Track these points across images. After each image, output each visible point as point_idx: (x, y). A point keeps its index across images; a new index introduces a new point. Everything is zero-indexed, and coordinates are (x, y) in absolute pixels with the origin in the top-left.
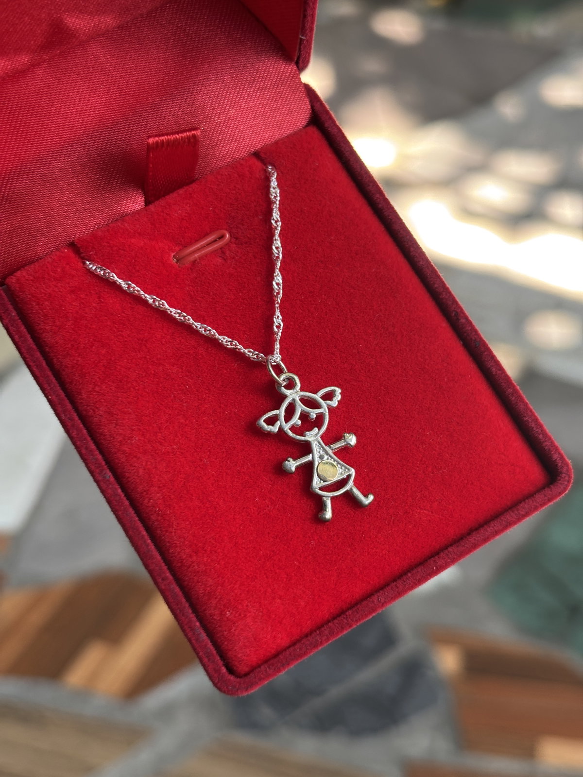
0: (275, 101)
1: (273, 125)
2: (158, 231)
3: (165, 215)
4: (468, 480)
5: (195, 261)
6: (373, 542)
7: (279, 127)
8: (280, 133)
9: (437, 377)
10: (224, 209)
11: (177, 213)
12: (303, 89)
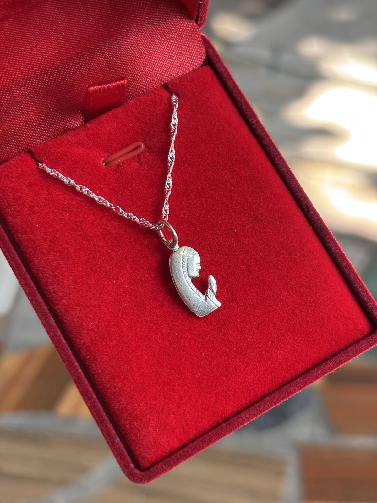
0: (180, 48)
1: (178, 66)
2: (92, 142)
3: (98, 130)
4: (313, 329)
5: (119, 164)
6: (242, 373)
7: (183, 66)
8: (183, 71)
9: (292, 252)
10: (141, 127)
11: (107, 129)
12: (201, 40)
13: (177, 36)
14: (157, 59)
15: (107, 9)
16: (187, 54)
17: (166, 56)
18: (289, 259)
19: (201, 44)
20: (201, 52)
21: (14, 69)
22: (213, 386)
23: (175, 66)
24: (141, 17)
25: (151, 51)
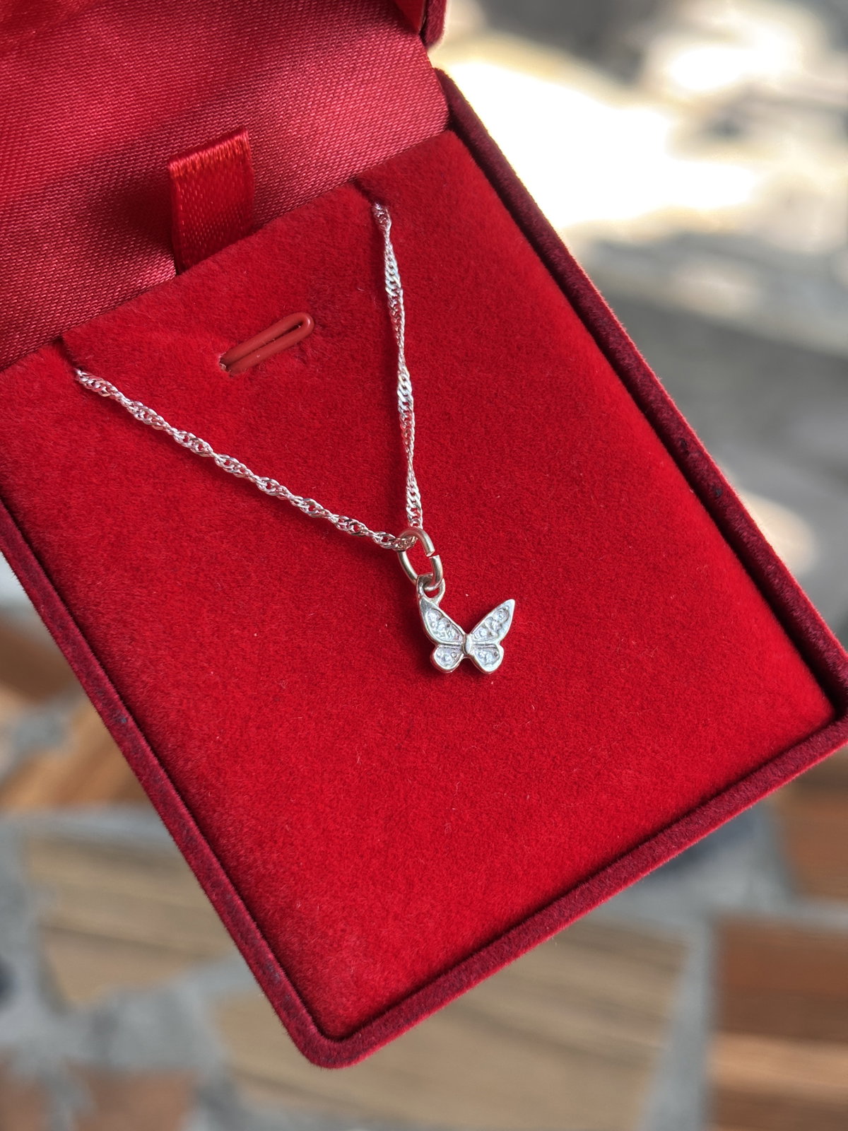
0: (389, 101)
5: (257, 365)
9: (649, 550)
10: (303, 278)
12: (435, 80)
13: (382, 74)
14: (339, 129)
15: (224, 23)
16: (406, 113)
17: (359, 122)
18: (643, 565)
19: (436, 90)
20: (436, 108)
21: (25, 165)
22: (481, 854)
23: (381, 142)
24: (300, 36)
25: (327, 112)
